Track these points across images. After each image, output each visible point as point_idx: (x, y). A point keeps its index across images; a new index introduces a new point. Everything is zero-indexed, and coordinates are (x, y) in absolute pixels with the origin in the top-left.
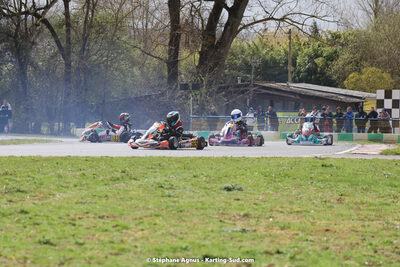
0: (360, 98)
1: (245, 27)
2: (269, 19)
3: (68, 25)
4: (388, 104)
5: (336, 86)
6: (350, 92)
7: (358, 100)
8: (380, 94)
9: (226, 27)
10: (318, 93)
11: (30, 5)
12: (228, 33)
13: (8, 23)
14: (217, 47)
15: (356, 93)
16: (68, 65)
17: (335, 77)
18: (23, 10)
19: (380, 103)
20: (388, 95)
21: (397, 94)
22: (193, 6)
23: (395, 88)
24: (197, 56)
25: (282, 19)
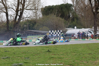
0: (46, 32)
2: (26, 17)
10: (38, 32)
12: (19, 21)
19: (50, 33)
20: (51, 32)
21: (53, 31)
25: (29, 17)
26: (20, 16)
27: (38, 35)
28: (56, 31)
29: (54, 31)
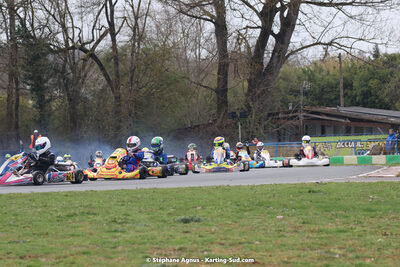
1: (293, 53)
2: (316, 44)
3: (116, 59)
5: (388, 109)
9: (273, 54)
10: (367, 117)
11: (76, 39)
12: (275, 60)
13: (55, 59)
14: (264, 75)
16: (118, 98)
17: (387, 100)
18: (71, 45)
22: (240, 34)
24: (246, 84)
25: (330, 44)
26: (283, 38)
27: (370, 131)
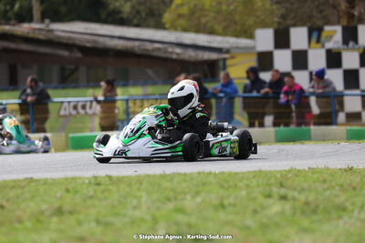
0: (219, 50)
4: (283, 61)
6: (189, 38)
7: (214, 56)
8: (264, 40)
15: (202, 39)
19: (265, 60)
20: (282, 40)
21: (299, 37)
23: (295, 25)
28: (334, 35)
29: (315, 33)
